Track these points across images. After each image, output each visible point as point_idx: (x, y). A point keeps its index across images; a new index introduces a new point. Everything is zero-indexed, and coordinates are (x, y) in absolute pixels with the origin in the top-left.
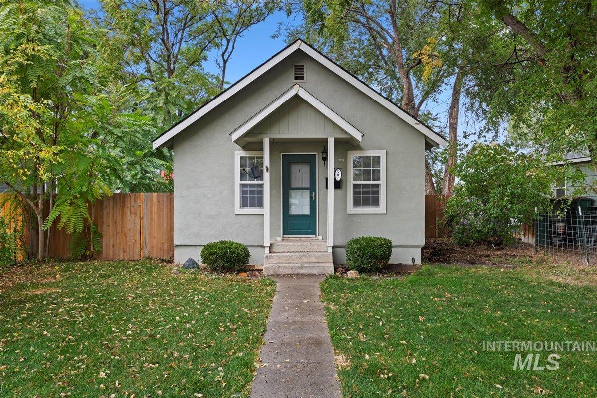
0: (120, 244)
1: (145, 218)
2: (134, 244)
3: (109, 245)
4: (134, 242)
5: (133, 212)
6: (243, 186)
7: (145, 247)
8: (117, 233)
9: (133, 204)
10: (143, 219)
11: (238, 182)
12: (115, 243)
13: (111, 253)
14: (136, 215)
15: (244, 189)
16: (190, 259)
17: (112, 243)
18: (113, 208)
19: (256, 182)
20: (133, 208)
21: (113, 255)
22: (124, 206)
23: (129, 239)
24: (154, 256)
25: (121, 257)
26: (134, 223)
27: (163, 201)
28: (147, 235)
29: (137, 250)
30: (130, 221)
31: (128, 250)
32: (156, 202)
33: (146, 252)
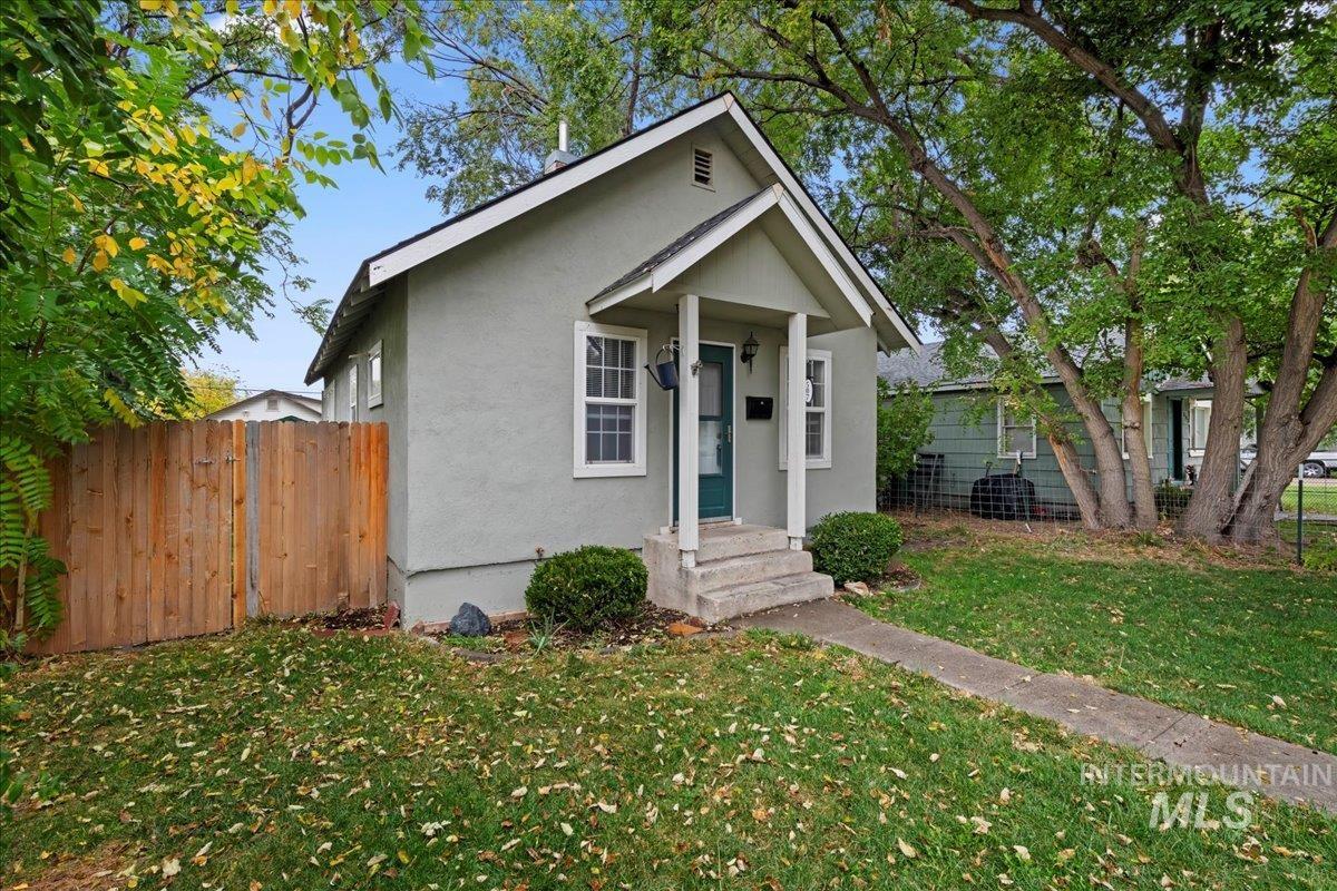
0: (148, 589)
1: (249, 503)
2: (207, 583)
3: (100, 597)
4: (208, 575)
5: (202, 480)
6: (591, 408)
7: (249, 588)
8: (136, 554)
9: (200, 457)
10: (240, 502)
11: (581, 399)
12: (126, 586)
13: (109, 622)
14: (216, 490)
15: (593, 416)
16: (467, 609)
17: (110, 587)
18: (117, 471)
19: (619, 401)
20: (202, 471)
21: (116, 631)
22: (166, 464)
23: (185, 568)
24: (283, 612)
25: (155, 632)
26: (207, 516)
27: (315, 446)
28: (256, 552)
29: (221, 603)
30: (190, 511)
31: (183, 603)
32: (291, 451)
33: (253, 605)
